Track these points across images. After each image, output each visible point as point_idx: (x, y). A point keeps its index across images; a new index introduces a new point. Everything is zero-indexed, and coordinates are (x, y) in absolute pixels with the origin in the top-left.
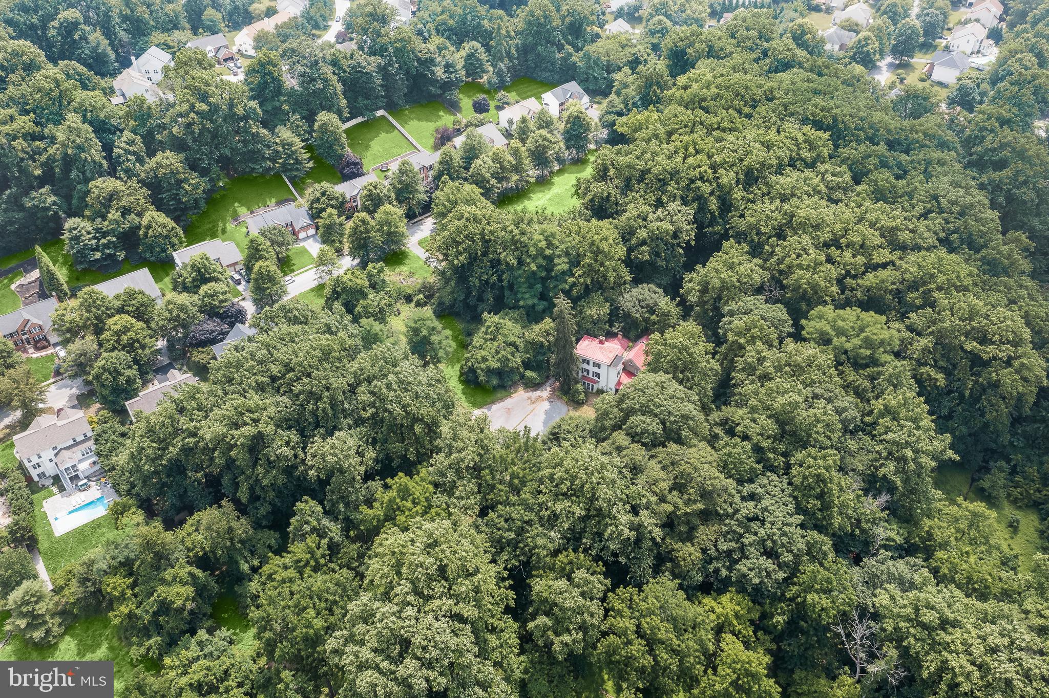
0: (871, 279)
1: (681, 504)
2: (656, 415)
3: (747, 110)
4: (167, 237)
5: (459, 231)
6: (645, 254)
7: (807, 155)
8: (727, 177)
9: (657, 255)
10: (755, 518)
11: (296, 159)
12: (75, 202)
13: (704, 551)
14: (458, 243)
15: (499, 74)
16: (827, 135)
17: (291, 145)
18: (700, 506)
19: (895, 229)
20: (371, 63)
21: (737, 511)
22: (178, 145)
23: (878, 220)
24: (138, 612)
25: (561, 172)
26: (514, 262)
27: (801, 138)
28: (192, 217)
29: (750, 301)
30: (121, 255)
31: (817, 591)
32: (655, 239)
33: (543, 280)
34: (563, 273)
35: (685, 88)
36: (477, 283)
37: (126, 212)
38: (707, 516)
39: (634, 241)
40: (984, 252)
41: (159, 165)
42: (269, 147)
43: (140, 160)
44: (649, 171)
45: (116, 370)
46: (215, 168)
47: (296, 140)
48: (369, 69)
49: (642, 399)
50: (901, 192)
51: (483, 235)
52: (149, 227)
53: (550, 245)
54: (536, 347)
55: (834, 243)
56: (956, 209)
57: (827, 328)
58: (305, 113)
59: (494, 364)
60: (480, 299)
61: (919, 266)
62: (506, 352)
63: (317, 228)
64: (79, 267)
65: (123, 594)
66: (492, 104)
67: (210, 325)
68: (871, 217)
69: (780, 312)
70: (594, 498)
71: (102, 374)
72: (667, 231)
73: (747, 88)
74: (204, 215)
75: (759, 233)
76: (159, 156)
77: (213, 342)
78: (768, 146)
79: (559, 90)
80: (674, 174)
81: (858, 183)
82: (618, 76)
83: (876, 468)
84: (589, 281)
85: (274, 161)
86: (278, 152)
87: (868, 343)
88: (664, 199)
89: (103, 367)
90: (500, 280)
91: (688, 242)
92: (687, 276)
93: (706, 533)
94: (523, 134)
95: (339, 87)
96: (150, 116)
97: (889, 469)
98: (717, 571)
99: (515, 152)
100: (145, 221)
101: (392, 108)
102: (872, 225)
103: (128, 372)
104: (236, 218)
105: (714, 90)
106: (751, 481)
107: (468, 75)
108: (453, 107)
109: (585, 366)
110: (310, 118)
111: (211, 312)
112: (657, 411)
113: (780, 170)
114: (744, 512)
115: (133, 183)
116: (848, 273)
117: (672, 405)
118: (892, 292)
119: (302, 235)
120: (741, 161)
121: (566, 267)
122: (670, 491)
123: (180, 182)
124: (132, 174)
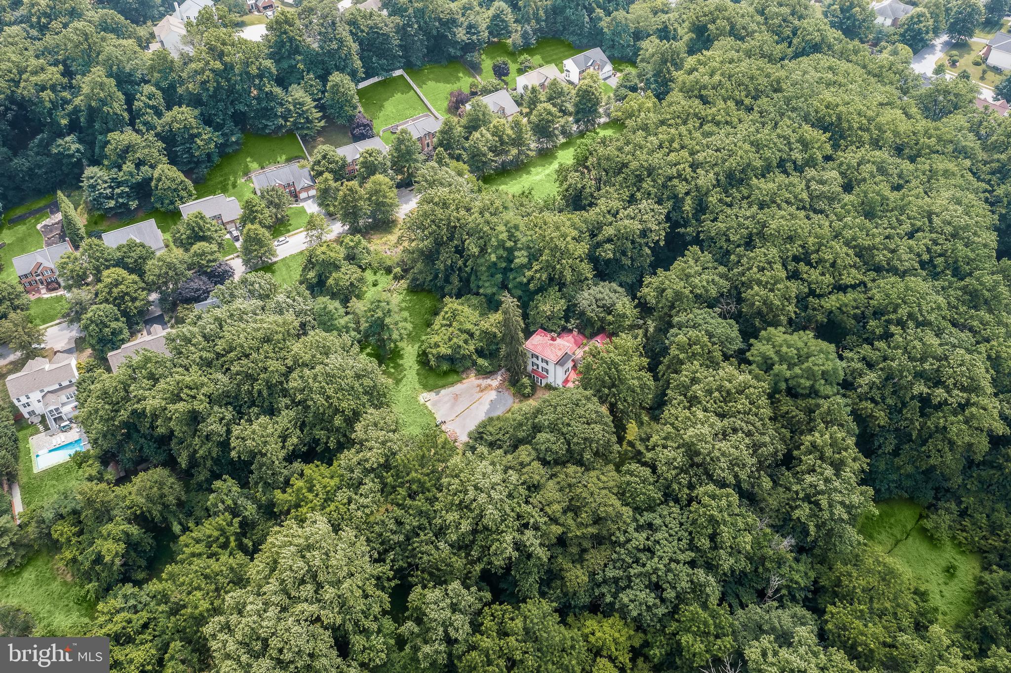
0: (832, 302)
1: (573, 527)
2: (562, 435)
4: (175, 190)
6: (607, 252)
7: (797, 155)
8: (705, 179)
9: (624, 253)
10: (646, 550)
11: (307, 118)
12: (97, 150)
13: (593, 574)
14: (425, 227)
15: (525, 36)
17: (302, 104)
18: (592, 530)
20: (392, 23)
21: (629, 541)
22: (195, 101)
23: (854, 239)
24: (80, 558)
25: (565, 146)
26: (475, 250)
27: (795, 138)
28: (204, 170)
29: (700, 314)
30: (134, 204)
31: (693, 634)
32: (622, 237)
33: (504, 271)
34: (523, 266)
35: (690, 72)
36: (442, 266)
37: (139, 164)
38: (599, 540)
39: (600, 238)
40: (967, 281)
41: (174, 119)
42: (281, 105)
43: (159, 114)
44: (627, 165)
45: (102, 322)
46: (230, 124)
47: (308, 99)
48: (386, 30)
49: (552, 416)
50: (892, 205)
51: (449, 221)
52: (159, 180)
53: (511, 236)
54: (489, 337)
55: (804, 258)
56: (948, 229)
57: (771, 353)
58: (319, 73)
59: (444, 350)
60: (447, 280)
62: (459, 339)
64: (96, 213)
65: (69, 540)
66: (513, 68)
67: (197, 284)
68: (848, 233)
69: (730, 330)
70: (481, 515)
71: (89, 325)
72: (635, 230)
74: (215, 168)
75: (728, 240)
76: (175, 111)
77: (198, 300)
78: (757, 146)
79: (582, 56)
80: (651, 171)
83: (793, 508)
84: (544, 276)
85: (286, 119)
86: (290, 110)
87: (810, 374)
88: (639, 195)
89: (90, 319)
90: (465, 265)
91: (657, 242)
92: (647, 280)
93: (596, 558)
94: (533, 103)
95: (355, 49)
96: (172, 70)
97: (802, 512)
98: (602, 596)
99: (517, 125)
100: (156, 174)
102: (847, 244)
103: (114, 325)
104: (246, 173)
105: (718, 77)
106: (651, 510)
107: (492, 36)
109: (534, 361)
110: (324, 78)
111: (202, 271)
112: (565, 430)
113: (765, 172)
114: (634, 543)
115: (151, 136)
116: (812, 293)
118: (855, 317)
119: (303, 195)
120: (724, 161)
121: (525, 260)
122: (565, 512)
123: (193, 136)
124: (150, 127)
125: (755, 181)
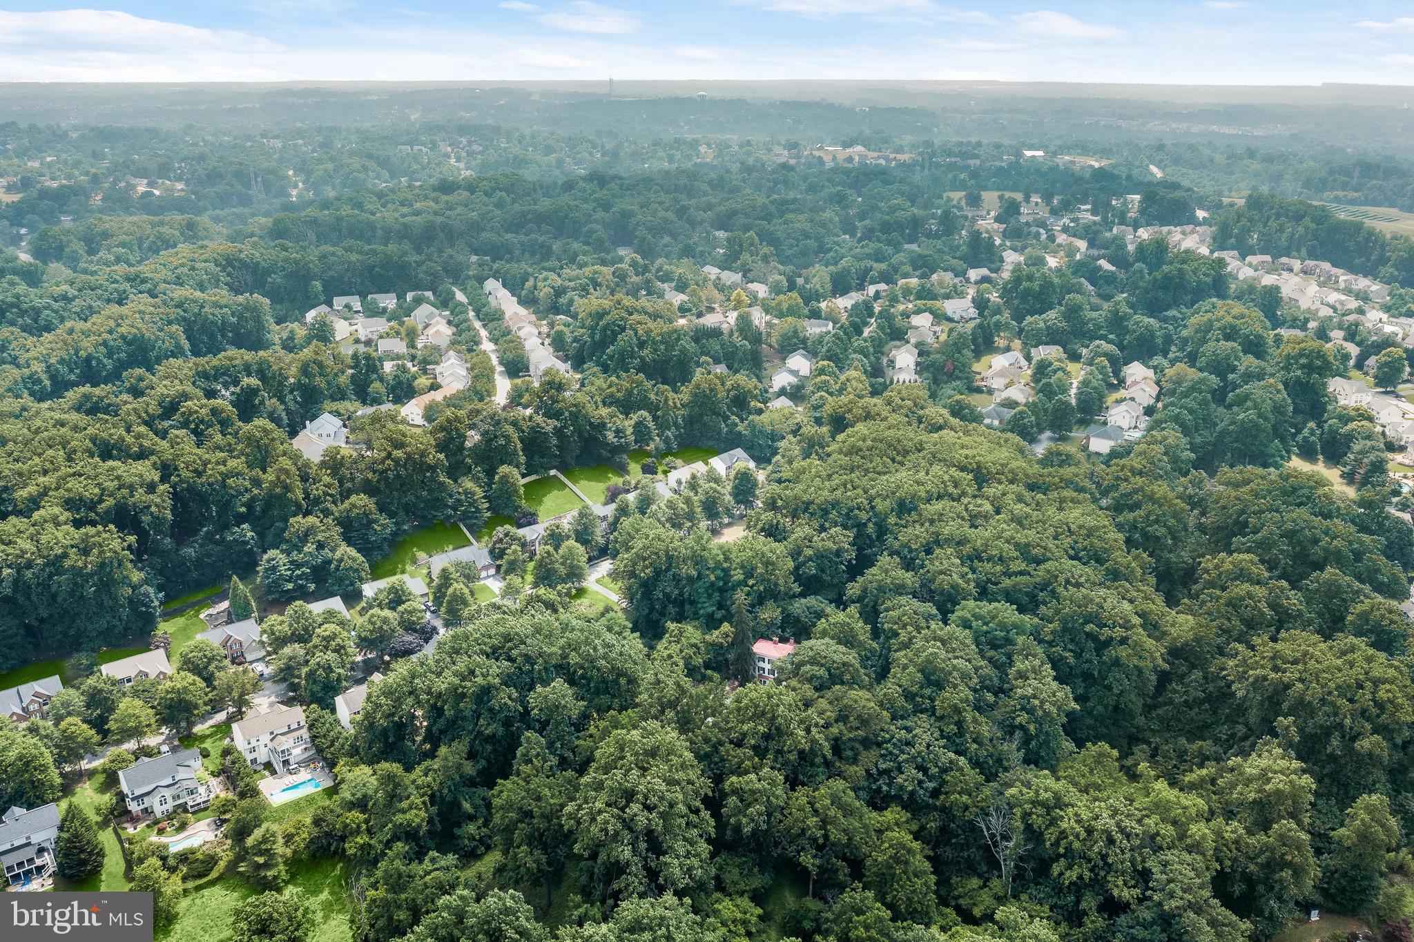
0: (1007, 582)
1: (845, 732)
2: (822, 665)
3: (899, 458)
4: (356, 570)
5: (645, 548)
6: (811, 569)
7: (951, 489)
9: (823, 570)
10: (908, 744)
11: (477, 508)
12: (270, 538)
13: (867, 771)
14: (645, 559)
15: (667, 441)
16: (970, 476)
17: (473, 494)
18: (861, 732)
19: (1027, 545)
20: (550, 425)
21: (893, 737)
22: (369, 489)
24: (372, 842)
25: (729, 525)
26: (694, 573)
27: (946, 477)
29: (903, 600)
30: (312, 587)
31: (959, 793)
32: (820, 556)
33: (722, 591)
34: (739, 583)
36: (661, 596)
37: (321, 546)
38: (867, 743)
39: (801, 559)
40: (1107, 565)
41: (354, 506)
42: (451, 496)
43: (334, 502)
44: (812, 502)
45: (330, 667)
46: (402, 513)
47: (478, 490)
48: (549, 429)
49: (811, 653)
51: (667, 552)
52: (341, 560)
53: (727, 559)
54: (716, 648)
55: (976, 556)
56: (1084, 532)
58: (486, 467)
61: (1048, 571)
62: (691, 652)
63: (498, 568)
64: (270, 598)
65: (359, 827)
66: (660, 469)
67: (409, 638)
69: (930, 609)
70: (774, 718)
71: (316, 670)
72: (829, 550)
73: (899, 441)
74: (387, 556)
75: (911, 551)
76: (354, 498)
78: (918, 483)
79: (725, 455)
80: (835, 504)
81: (998, 512)
82: (782, 444)
83: (1014, 719)
84: (762, 588)
85: (455, 510)
86: (459, 500)
87: (1003, 627)
88: (827, 525)
89: (318, 664)
90: (681, 594)
91: (849, 561)
92: (850, 585)
93: (869, 758)
94: (693, 488)
95: (519, 446)
96: (342, 464)
97: (1022, 718)
98: (879, 788)
99: (688, 501)
100: (338, 554)
101: (564, 468)
102: (1008, 542)
104: (414, 561)
105: (869, 443)
106: (902, 718)
107: (636, 442)
108: (622, 470)
109: (761, 664)
110: (491, 472)
111: (409, 627)
112: (823, 661)
113: (929, 501)
115: (330, 520)
116: (989, 581)
117: (836, 657)
118: (1027, 594)
119: (484, 574)
120: (893, 493)
121: (742, 577)
122: (837, 721)
123: (371, 522)
124: (326, 513)
125: (922, 506)
